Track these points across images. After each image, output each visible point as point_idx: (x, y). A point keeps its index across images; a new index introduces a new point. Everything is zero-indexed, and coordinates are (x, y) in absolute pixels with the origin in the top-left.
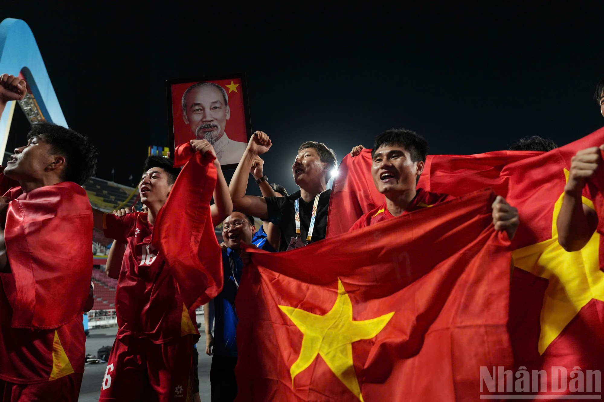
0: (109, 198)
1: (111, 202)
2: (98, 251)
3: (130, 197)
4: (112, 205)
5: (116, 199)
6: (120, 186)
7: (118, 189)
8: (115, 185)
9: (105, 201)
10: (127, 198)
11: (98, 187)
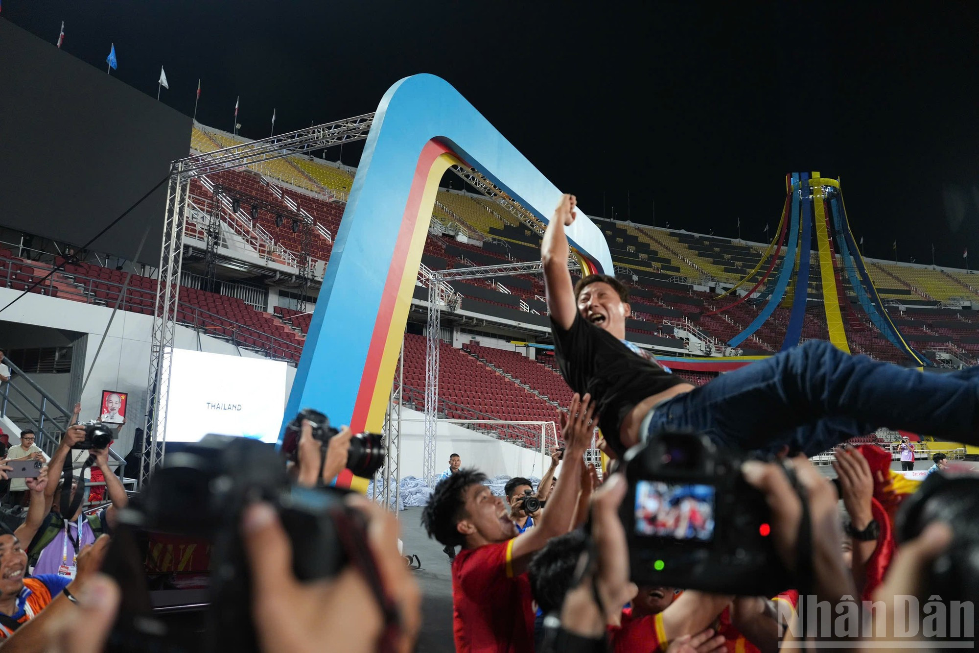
0: (733, 264)
1: (736, 271)
2: (713, 350)
3: (763, 259)
4: (738, 276)
5: (744, 266)
6: (750, 243)
7: (748, 248)
8: (743, 243)
9: (726, 270)
10: (758, 261)
11: (717, 249)
